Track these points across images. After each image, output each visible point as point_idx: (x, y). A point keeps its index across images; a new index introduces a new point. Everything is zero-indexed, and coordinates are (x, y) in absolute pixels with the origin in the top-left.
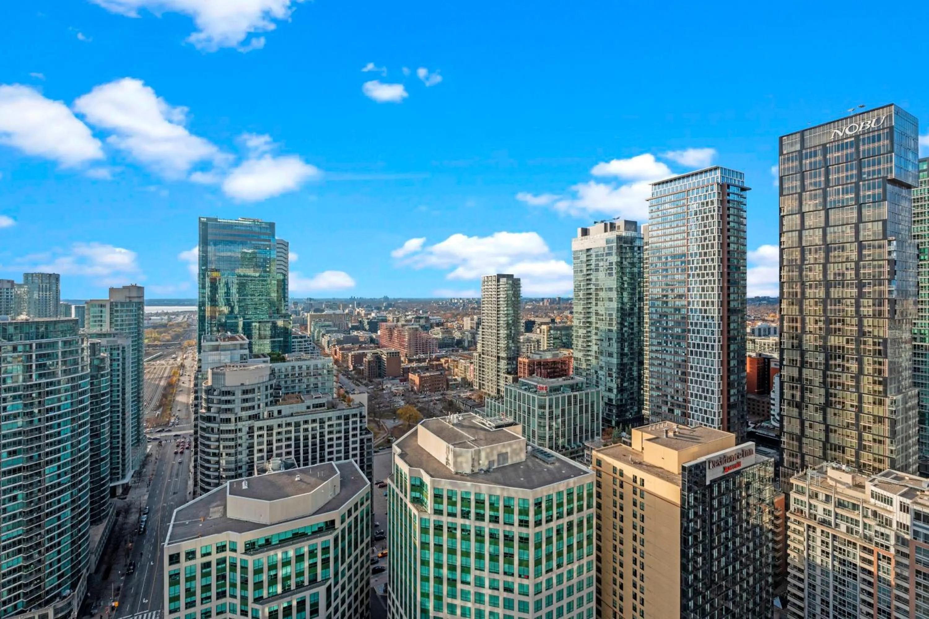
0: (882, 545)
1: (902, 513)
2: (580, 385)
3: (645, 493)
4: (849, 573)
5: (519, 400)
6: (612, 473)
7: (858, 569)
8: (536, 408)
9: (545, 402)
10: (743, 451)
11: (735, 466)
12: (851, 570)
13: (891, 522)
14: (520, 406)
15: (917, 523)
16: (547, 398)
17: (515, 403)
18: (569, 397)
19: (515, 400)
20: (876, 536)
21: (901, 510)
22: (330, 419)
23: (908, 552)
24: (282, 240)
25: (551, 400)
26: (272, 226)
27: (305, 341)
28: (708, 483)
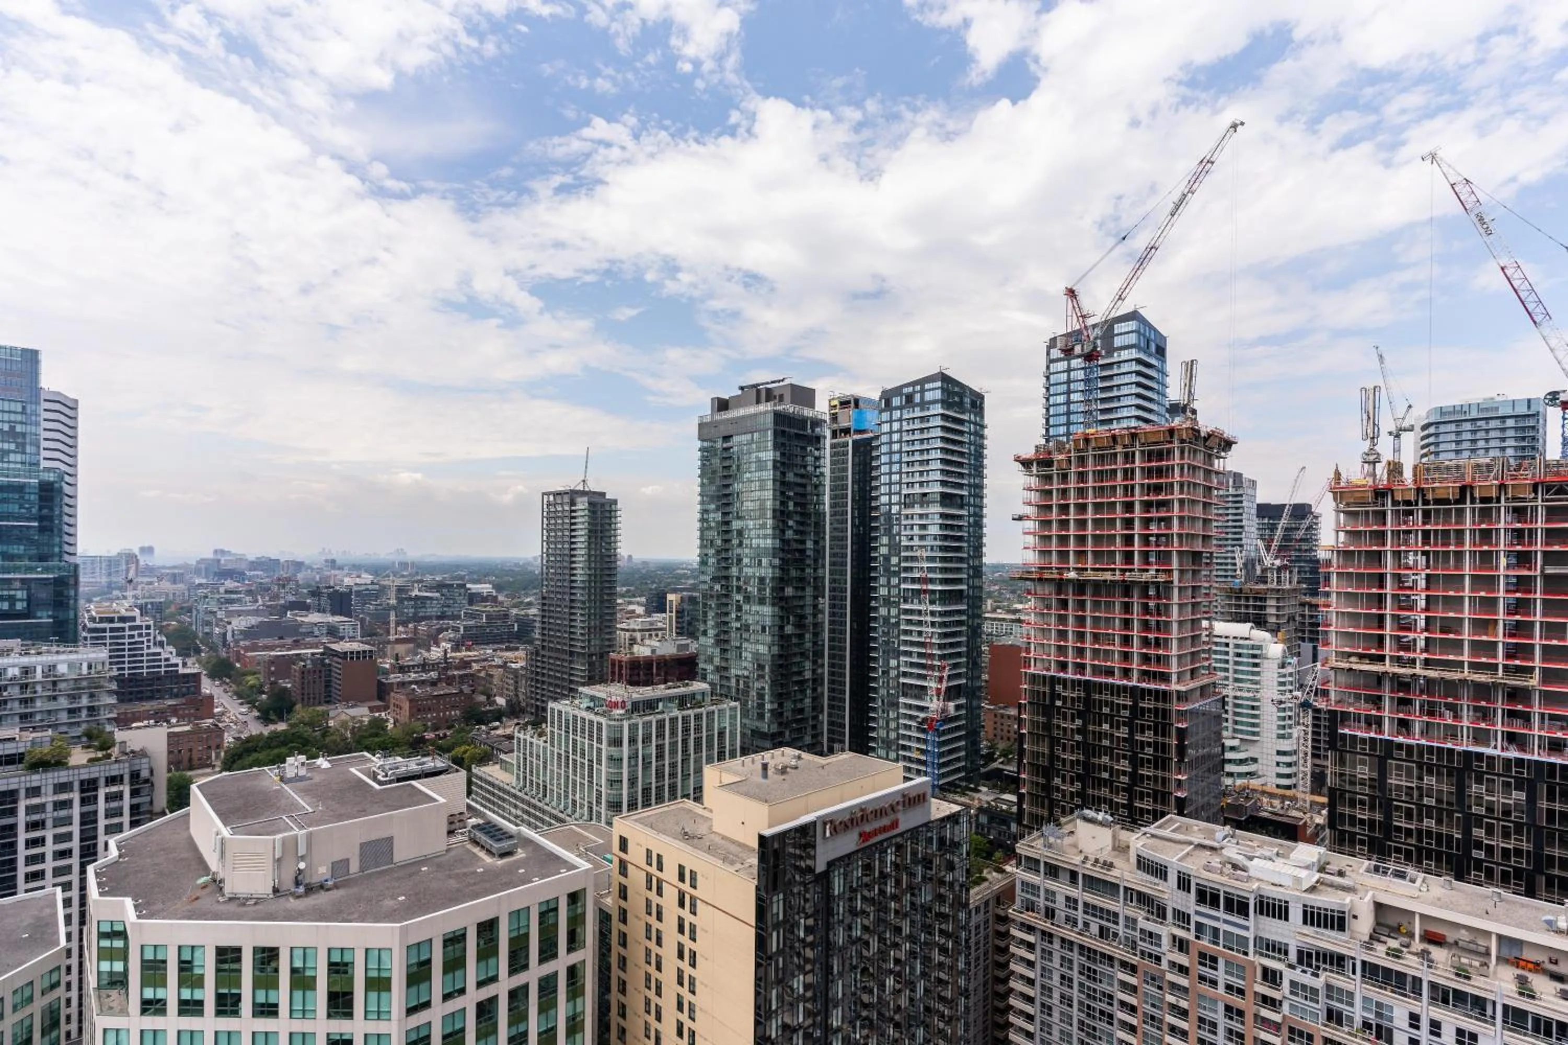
0: (1150, 955)
1: (1180, 892)
2: (699, 697)
3: (698, 902)
4: (1102, 1013)
5: (575, 731)
6: (643, 864)
7: (1115, 1003)
8: (604, 746)
9: (621, 732)
10: (904, 796)
11: (884, 829)
12: (1104, 1006)
13: (1164, 909)
14: (575, 741)
15: (1202, 909)
16: (626, 724)
17: (567, 737)
18: (673, 720)
19: (567, 732)
20: (1141, 939)
21: (1179, 888)
22: (34, 791)
23: (1187, 964)
24: (59, 394)
25: (633, 728)
26: (31, 357)
27: (132, 628)
28: (820, 867)
